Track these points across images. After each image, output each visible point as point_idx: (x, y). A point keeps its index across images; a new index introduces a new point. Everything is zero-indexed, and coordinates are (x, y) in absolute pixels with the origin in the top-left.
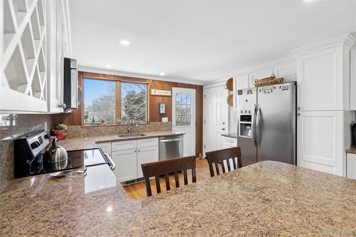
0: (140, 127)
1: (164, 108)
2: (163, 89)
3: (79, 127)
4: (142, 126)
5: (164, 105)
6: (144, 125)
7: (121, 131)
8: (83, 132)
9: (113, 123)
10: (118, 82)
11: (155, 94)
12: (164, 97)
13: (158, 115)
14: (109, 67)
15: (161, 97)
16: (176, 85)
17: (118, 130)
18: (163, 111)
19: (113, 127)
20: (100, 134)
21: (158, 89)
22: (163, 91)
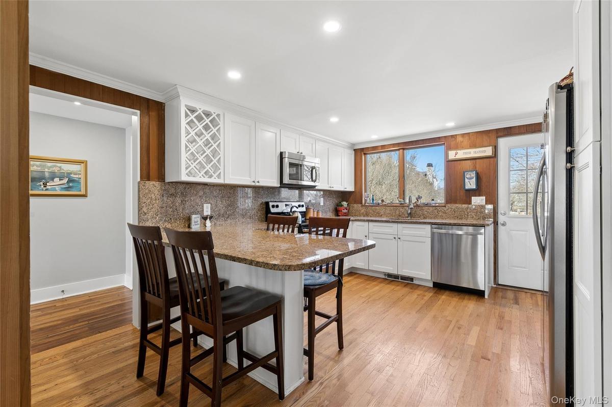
0: (428, 211)
1: (474, 180)
2: (473, 146)
3: (360, 205)
4: (431, 209)
5: (473, 174)
6: (434, 208)
7: (401, 214)
8: (363, 211)
9: (393, 203)
10: (401, 151)
11: (455, 158)
12: (477, 161)
13: (462, 193)
14: (374, 137)
15: (469, 161)
16: (509, 132)
17: (397, 213)
18: (471, 184)
19: (391, 208)
20: (378, 215)
21: (463, 148)
22: (472, 151)
